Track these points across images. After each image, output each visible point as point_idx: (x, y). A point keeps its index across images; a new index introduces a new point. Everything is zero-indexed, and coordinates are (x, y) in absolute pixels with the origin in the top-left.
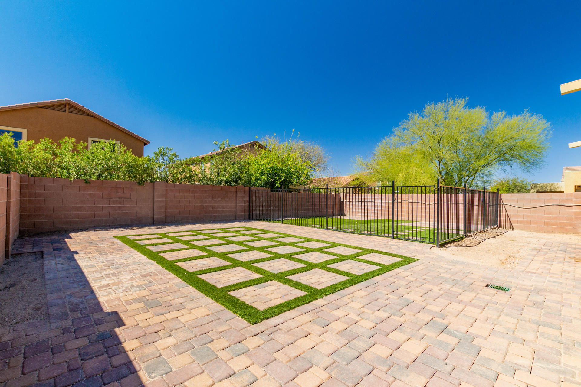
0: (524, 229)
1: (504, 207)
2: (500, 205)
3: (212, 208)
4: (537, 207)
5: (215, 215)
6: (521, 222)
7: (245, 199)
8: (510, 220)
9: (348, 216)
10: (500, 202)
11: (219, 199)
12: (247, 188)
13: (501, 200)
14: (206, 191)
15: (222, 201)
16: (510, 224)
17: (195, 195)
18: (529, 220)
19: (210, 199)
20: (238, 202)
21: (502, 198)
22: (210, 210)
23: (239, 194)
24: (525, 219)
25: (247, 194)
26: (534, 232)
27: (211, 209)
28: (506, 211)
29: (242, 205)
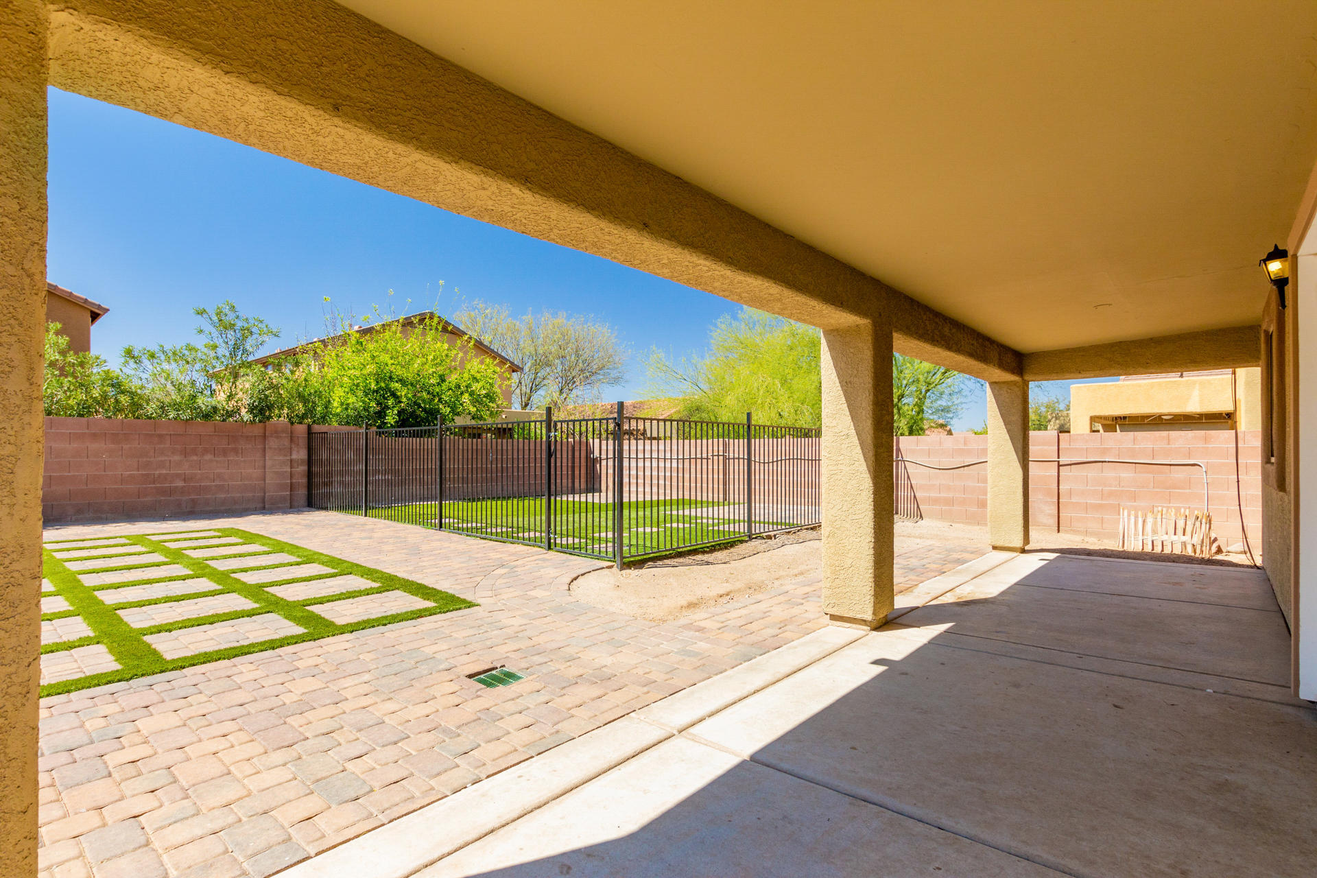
0: (942, 516)
1: (905, 467)
2: (897, 461)
3: (185, 480)
4: (964, 467)
5: (193, 500)
6: (936, 501)
7: (294, 456)
8: (915, 497)
9: (603, 494)
10: (897, 457)
11: (208, 457)
12: (301, 429)
13: (898, 450)
14: (160, 436)
15: (217, 461)
16: (916, 506)
17: (125, 447)
18: (951, 495)
19: (177, 458)
20: (269, 463)
21: (901, 446)
22: (177, 487)
23: (272, 443)
24: (943, 495)
25: (303, 442)
26: (959, 523)
27: (180, 484)
28: (908, 477)
29: (286, 472)
